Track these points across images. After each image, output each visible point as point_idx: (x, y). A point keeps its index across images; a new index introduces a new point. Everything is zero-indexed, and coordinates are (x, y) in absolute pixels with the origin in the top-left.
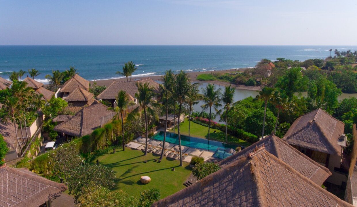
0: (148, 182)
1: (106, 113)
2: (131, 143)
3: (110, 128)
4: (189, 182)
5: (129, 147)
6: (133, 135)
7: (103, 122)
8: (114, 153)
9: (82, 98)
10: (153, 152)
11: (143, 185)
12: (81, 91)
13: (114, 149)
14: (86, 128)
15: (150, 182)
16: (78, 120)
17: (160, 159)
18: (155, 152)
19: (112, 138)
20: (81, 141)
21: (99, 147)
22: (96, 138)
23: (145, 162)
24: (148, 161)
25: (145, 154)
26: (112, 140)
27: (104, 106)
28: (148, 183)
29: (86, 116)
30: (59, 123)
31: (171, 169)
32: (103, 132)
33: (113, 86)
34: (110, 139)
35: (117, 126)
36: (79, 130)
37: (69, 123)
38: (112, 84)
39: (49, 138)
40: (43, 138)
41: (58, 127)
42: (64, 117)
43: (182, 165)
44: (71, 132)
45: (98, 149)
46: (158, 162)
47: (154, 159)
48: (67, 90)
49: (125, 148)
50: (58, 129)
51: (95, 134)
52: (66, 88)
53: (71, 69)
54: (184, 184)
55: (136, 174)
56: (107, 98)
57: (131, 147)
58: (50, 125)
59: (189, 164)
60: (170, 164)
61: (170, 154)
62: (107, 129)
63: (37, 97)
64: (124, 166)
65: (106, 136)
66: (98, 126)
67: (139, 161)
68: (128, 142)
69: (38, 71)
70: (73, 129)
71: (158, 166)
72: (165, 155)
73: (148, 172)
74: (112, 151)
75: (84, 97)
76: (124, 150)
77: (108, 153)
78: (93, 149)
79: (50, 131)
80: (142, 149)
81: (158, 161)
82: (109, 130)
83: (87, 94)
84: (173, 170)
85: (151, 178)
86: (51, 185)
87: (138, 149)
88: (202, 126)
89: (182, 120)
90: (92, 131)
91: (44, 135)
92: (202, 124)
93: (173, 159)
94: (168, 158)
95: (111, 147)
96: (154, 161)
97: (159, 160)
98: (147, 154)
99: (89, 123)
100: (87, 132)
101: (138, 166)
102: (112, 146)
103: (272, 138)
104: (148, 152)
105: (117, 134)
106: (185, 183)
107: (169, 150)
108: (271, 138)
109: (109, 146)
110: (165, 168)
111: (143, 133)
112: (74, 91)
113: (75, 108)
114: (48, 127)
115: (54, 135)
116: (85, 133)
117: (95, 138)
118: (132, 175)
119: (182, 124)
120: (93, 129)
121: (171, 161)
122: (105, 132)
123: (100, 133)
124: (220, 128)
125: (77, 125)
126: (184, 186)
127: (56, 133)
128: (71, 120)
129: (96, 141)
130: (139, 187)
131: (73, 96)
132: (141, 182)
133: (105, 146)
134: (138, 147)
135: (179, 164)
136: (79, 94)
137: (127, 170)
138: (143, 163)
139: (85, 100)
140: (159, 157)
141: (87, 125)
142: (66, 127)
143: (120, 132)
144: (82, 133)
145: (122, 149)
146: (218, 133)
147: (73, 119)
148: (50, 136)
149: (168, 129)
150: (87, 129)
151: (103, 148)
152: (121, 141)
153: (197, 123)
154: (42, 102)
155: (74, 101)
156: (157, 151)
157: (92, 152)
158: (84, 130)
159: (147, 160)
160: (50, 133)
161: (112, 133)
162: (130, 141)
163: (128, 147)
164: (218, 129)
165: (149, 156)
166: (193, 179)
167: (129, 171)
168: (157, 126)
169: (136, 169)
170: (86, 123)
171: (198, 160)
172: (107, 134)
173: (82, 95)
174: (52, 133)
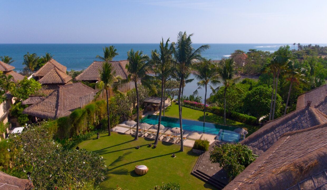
0: (145, 172)
1: (87, 93)
2: (117, 127)
3: (93, 109)
4: (197, 170)
5: (116, 132)
6: (119, 118)
7: (83, 102)
8: (97, 138)
9: (58, 80)
10: (144, 136)
11: (140, 177)
12: (57, 73)
13: (97, 134)
14: (62, 109)
15: (147, 172)
16: (53, 100)
17: (155, 143)
18: (147, 137)
19: (94, 121)
20: (56, 124)
21: (80, 132)
22: (75, 121)
23: (137, 148)
24: (141, 146)
25: (136, 139)
26: (94, 124)
27: (84, 86)
28: (145, 174)
29: (63, 96)
30: (30, 105)
31: (171, 155)
32: (84, 113)
33: (93, 66)
34: (92, 123)
35: (101, 108)
36: (54, 112)
37: (42, 104)
38: (92, 64)
39: (17, 123)
40: (10, 124)
41: (28, 110)
42: (36, 100)
43: (184, 151)
44: (44, 115)
45: (79, 134)
46: (153, 148)
47: (148, 144)
48: (42, 73)
49: (111, 133)
50: (28, 111)
51: (74, 115)
52: (40, 72)
53: (47, 55)
54: (192, 174)
55: (128, 162)
56: (87, 80)
57: (117, 131)
58: (20, 108)
59: (191, 149)
60: (167, 149)
61: (165, 137)
62: (88, 110)
63: (5, 78)
64: (111, 153)
65: (87, 118)
66: (77, 107)
67: (129, 147)
68: (113, 127)
69: (11, 59)
70: (47, 111)
71: (154, 152)
72: (159, 139)
73: (143, 160)
74: (95, 136)
75: (61, 78)
76: (109, 135)
77: (91, 138)
78: (72, 134)
79: (19, 115)
80: (131, 134)
81: (152, 146)
82: (91, 111)
83: (64, 76)
84: (173, 156)
85: (148, 167)
86: (8, 183)
87: (126, 133)
88: (191, 109)
89: (169, 104)
90: (71, 113)
91: (12, 120)
92: (191, 107)
93: (170, 144)
94: (164, 143)
95: (93, 131)
96: (148, 147)
97: (154, 145)
98: (138, 138)
99: (66, 103)
100: (64, 113)
101: (130, 153)
102: (95, 130)
103: (310, 109)
104: (139, 137)
105: (99, 116)
106: (193, 172)
107: (162, 134)
108: (308, 110)
109: (91, 130)
110: (163, 154)
111: (129, 117)
112: (50, 72)
113: (50, 91)
114: (16, 111)
115: (24, 119)
116: (62, 115)
117: (73, 121)
118: (123, 164)
119: (170, 107)
120: (70, 110)
121: (168, 146)
122: (87, 113)
123: (80, 115)
124: (212, 111)
125: (52, 106)
126: (192, 176)
127: (27, 118)
128: (44, 101)
129: (75, 125)
130: (134, 179)
131: (48, 78)
132: (136, 173)
133: (87, 131)
134: (126, 131)
135: (180, 149)
136: (55, 76)
137: (117, 158)
138: (134, 149)
139: (61, 82)
140: (154, 142)
141: (64, 106)
142: (38, 109)
143: (104, 115)
144: (58, 115)
145: (107, 134)
146: (211, 115)
147: (47, 100)
148: (19, 121)
149: (156, 112)
150: (64, 111)
151: (84, 133)
152: (106, 125)
153: (186, 107)
154: (11, 84)
155: (49, 83)
156: (149, 134)
157: (70, 138)
158: (60, 111)
159: (139, 145)
160: (19, 118)
161: (94, 115)
162: (115, 126)
163: (114, 132)
164: (209, 112)
165: (140, 141)
166: (203, 167)
167: (119, 159)
168: (143, 110)
169: (128, 156)
170: (62, 104)
171: (204, 144)
172: (89, 116)
173: (59, 76)
174: (21, 117)
